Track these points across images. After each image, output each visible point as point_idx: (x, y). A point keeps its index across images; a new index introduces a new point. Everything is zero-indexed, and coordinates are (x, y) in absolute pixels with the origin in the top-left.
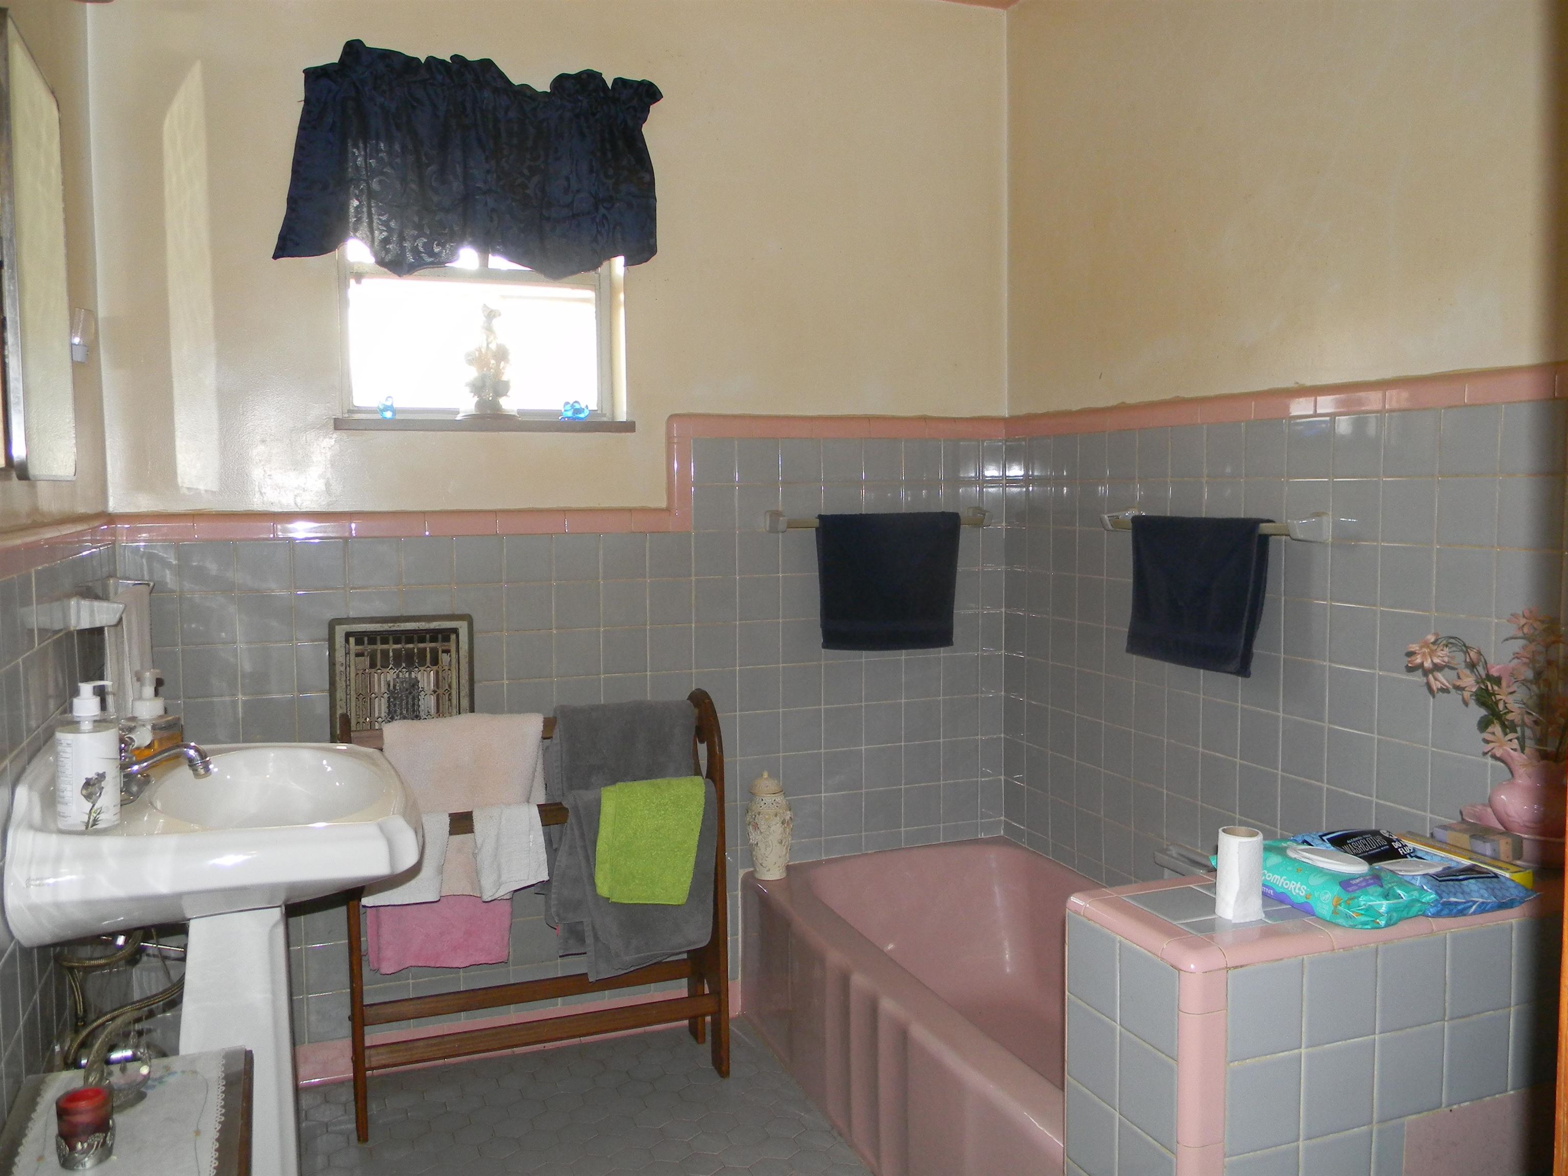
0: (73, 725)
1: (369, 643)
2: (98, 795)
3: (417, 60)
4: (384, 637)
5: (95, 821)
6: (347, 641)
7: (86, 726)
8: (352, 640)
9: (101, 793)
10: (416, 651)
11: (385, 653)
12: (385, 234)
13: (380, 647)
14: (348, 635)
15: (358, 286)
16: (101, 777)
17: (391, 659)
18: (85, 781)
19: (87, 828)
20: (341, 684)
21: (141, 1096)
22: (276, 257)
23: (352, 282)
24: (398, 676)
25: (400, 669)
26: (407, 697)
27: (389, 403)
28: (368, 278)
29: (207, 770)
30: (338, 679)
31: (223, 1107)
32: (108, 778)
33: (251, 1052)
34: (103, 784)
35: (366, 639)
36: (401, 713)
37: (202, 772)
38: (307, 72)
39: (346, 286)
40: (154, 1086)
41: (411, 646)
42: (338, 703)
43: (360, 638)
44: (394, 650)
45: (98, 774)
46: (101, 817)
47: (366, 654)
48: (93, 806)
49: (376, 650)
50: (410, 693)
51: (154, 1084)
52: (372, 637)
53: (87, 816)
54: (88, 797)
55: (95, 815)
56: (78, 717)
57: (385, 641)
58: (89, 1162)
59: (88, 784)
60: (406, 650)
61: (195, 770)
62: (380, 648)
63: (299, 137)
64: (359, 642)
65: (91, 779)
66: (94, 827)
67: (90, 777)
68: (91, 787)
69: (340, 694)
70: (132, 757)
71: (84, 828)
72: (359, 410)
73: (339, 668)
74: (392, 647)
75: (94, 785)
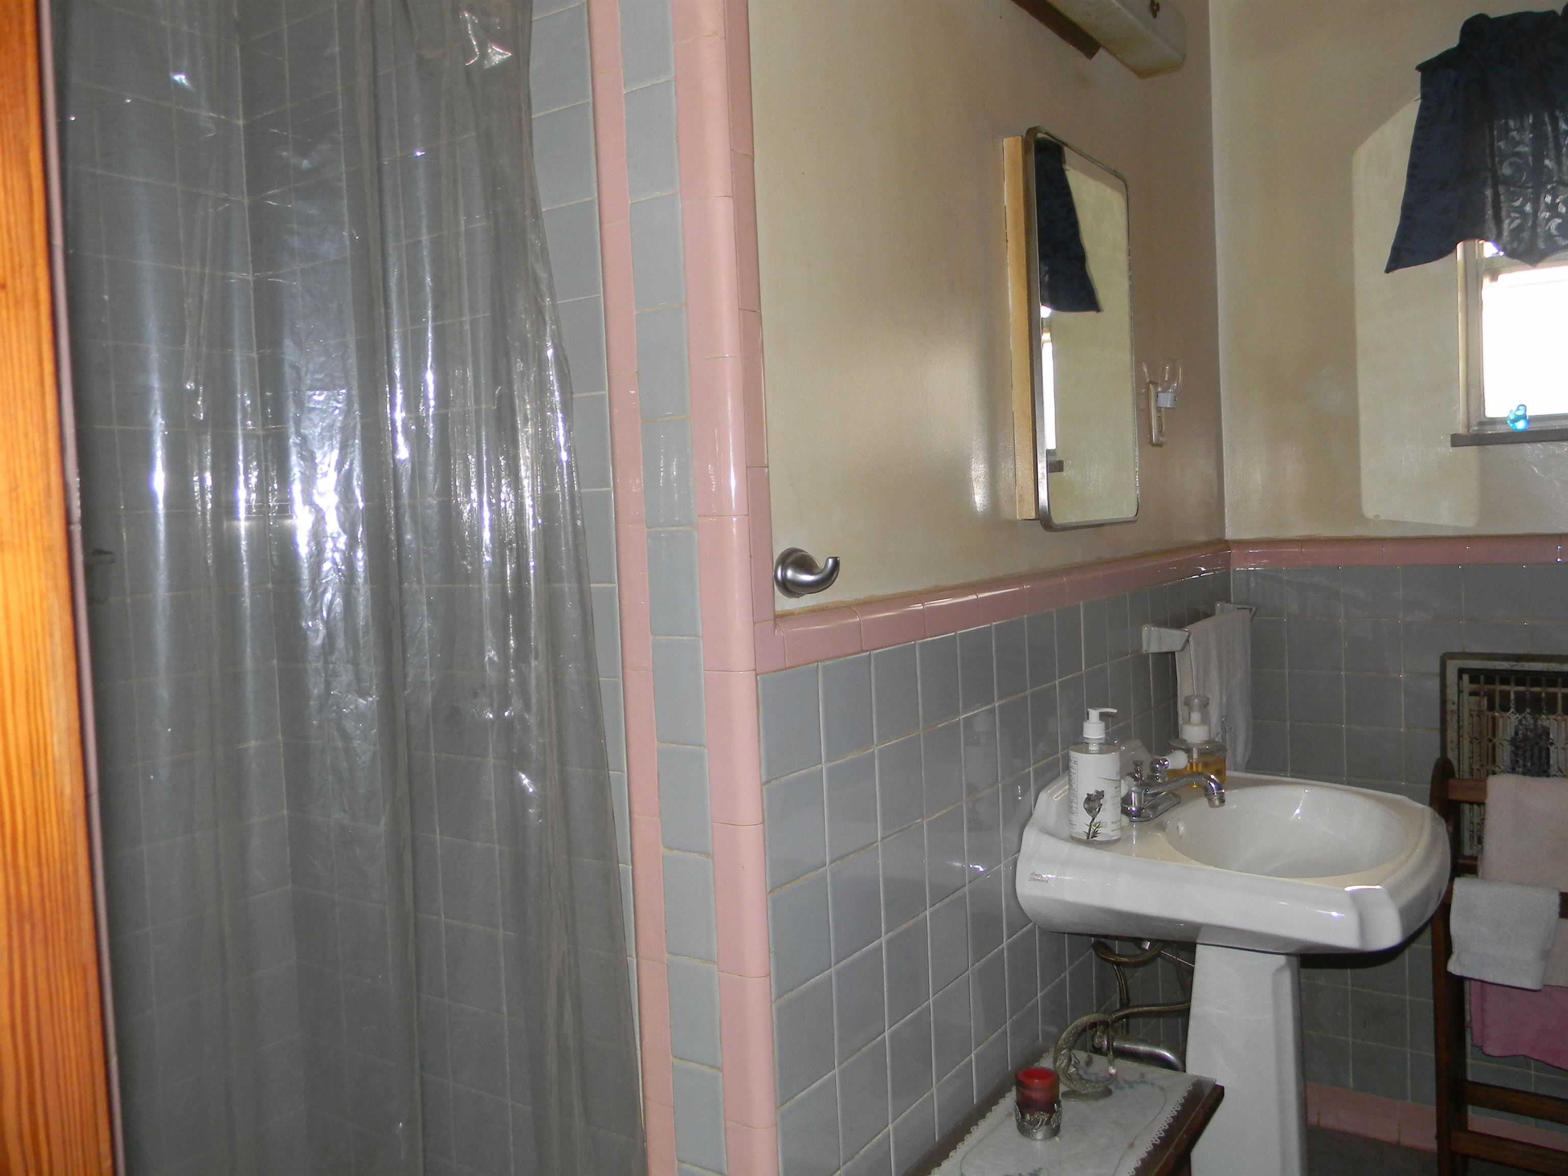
0: (1082, 745)
1: (1486, 683)
2: (1097, 810)
3: (1552, 13)
4: (1506, 677)
5: (1095, 834)
6: (1460, 678)
7: (1094, 748)
8: (1466, 677)
9: (1099, 809)
10: (1543, 695)
11: (1505, 696)
12: (1518, 222)
13: (1499, 687)
14: (1461, 672)
15: (1494, 284)
16: (1100, 795)
17: (1513, 702)
18: (1086, 796)
19: (1088, 838)
20: (1452, 724)
21: (1108, 1093)
22: (1388, 270)
23: (1486, 281)
24: (1520, 722)
25: (1523, 715)
26: (1532, 749)
27: (1520, 413)
28: (1505, 273)
29: (1222, 801)
30: (1448, 718)
31: (1165, 1131)
32: (1107, 796)
33: (1222, 1088)
34: (1102, 801)
35: (1482, 677)
36: (1525, 766)
37: (1217, 802)
38: (1424, 68)
39: (1479, 286)
40: (1122, 1088)
41: (1537, 689)
42: (1449, 745)
43: (1475, 675)
44: (1516, 693)
45: (1097, 792)
46: (1100, 830)
47: (1482, 693)
48: (1093, 819)
49: (1494, 691)
50: (1537, 743)
51: (1124, 1085)
52: (1490, 676)
53: (1088, 828)
54: (1090, 810)
55: (1094, 828)
56: (1088, 738)
57: (1505, 681)
58: (1039, 1135)
59: (1089, 799)
60: (1533, 693)
61: (1210, 800)
62: (1498, 689)
63: (1416, 138)
64: (1474, 680)
65: (1092, 795)
66: (1094, 839)
67: (1091, 793)
68: (1093, 802)
69: (1451, 734)
70: (1165, 777)
71: (1085, 838)
72: (1493, 421)
73: (1451, 707)
74: (1513, 690)
75: (1094, 801)
